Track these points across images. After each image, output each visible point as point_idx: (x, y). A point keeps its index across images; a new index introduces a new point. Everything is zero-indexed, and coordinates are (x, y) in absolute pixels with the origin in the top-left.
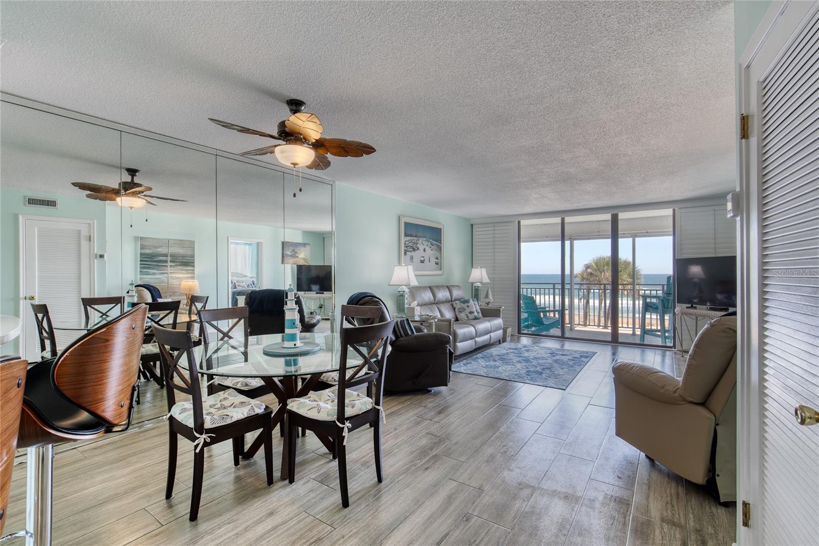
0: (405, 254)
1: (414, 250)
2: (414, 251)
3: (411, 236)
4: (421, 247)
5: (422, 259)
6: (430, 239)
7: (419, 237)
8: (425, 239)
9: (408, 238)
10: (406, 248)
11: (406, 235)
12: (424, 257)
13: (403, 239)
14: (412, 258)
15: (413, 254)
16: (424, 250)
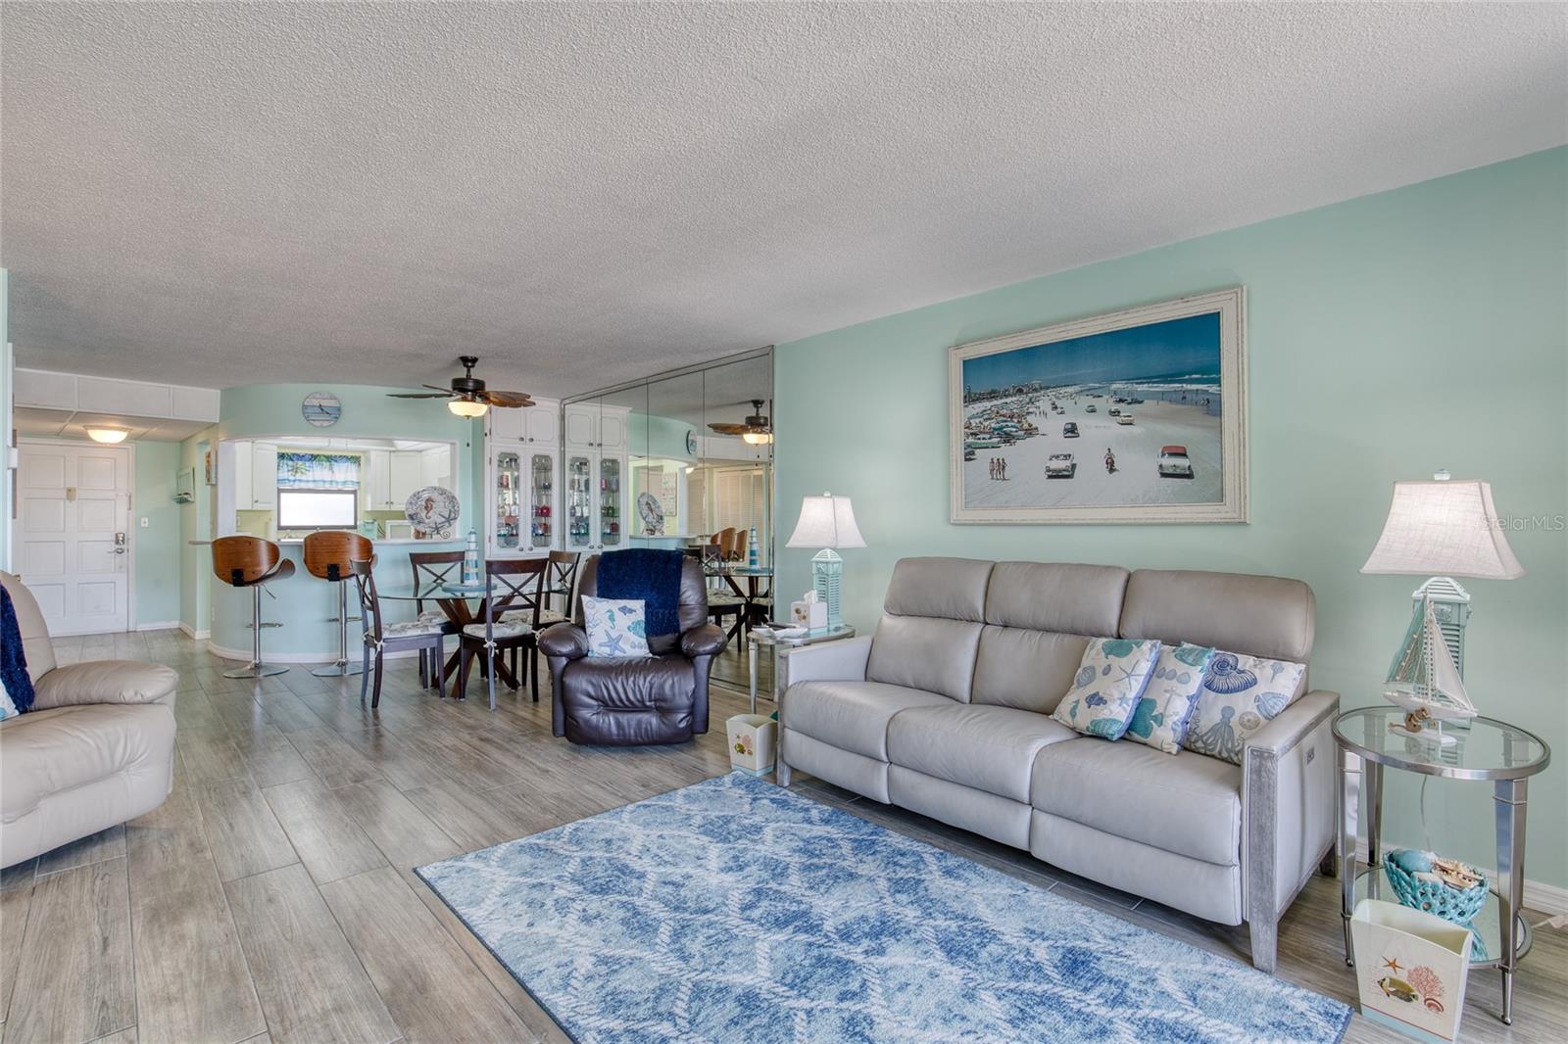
0: (969, 457)
1: (1008, 438)
2: (1005, 442)
3: (992, 395)
4: (1050, 425)
5: (1061, 464)
6: (1113, 381)
7: (1036, 390)
8: (1070, 390)
9: (979, 407)
10: (971, 440)
11: (970, 398)
12: (1067, 457)
13: (960, 413)
14: (999, 467)
15: (1005, 451)
16: (1072, 430)
